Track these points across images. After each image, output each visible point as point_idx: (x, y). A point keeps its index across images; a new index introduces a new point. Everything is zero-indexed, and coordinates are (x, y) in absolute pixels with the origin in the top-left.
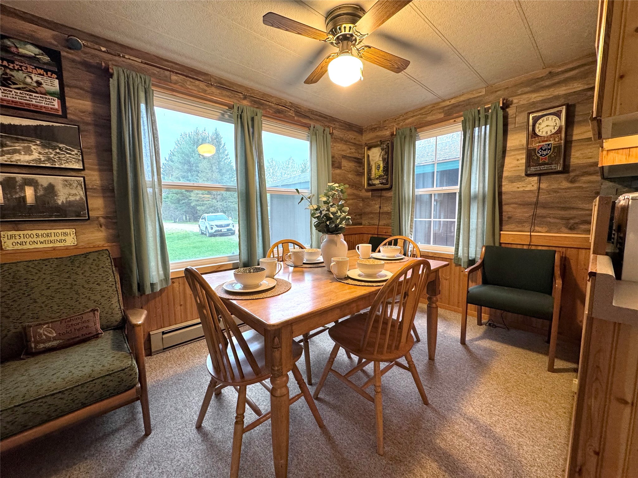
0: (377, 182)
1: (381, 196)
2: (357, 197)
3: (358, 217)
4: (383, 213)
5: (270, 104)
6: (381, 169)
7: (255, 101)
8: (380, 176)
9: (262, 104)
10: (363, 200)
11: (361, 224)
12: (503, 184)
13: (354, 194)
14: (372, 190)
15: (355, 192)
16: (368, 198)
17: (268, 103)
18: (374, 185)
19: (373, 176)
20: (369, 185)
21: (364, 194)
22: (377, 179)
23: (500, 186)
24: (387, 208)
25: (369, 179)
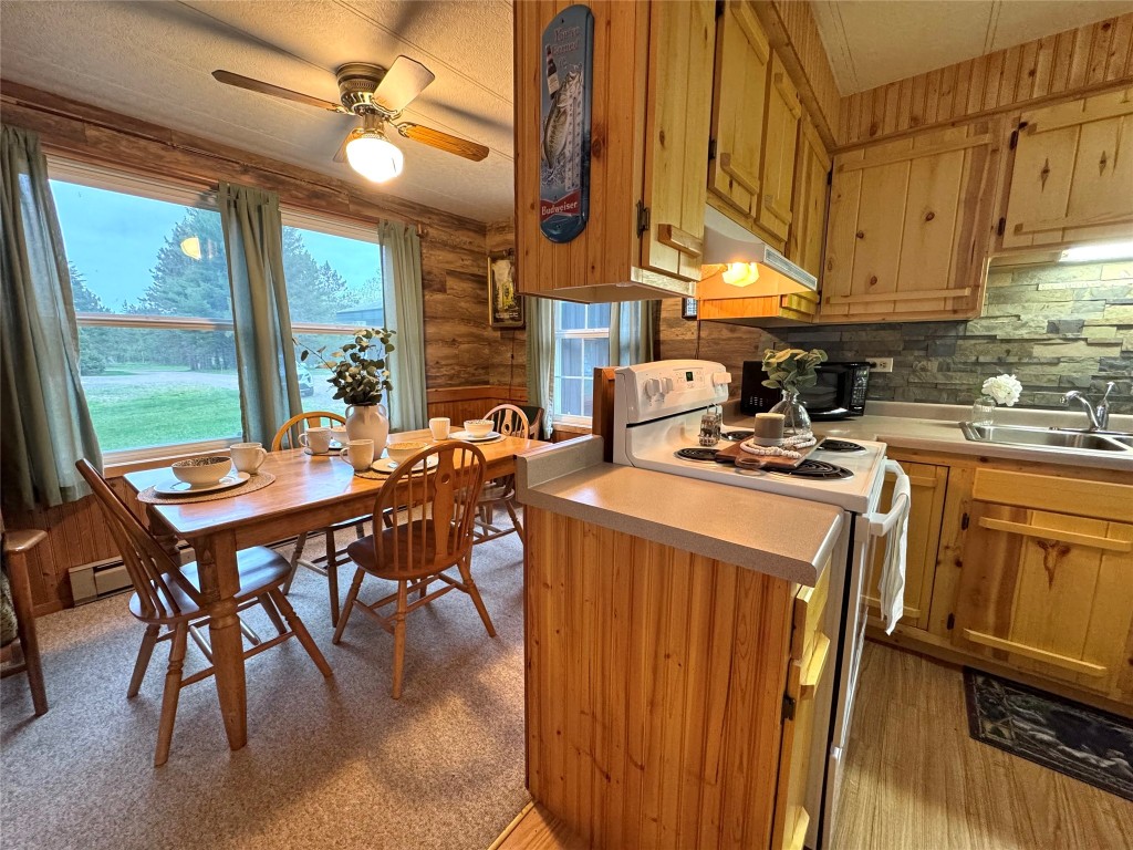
0: (506, 316)
1: (513, 339)
2: (479, 339)
3: (481, 371)
4: (517, 366)
5: (298, 182)
6: (511, 295)
7: (266, 177)
8: (510, 307)
9: (282, 183)
10: (489, 344)
11: (487, 383)
12: (661, 328)
13: (471, 335)
14: (502, 329)
15: (474, 330)
16: (496, 341)
17: (293, 181)
18: (502, 320)
19: (500, 306)
20: (496, 320)
21: (490, 333)
22: (506, 310)
23: (657, 332)
24: (521, 359)
25: (495, 310)
